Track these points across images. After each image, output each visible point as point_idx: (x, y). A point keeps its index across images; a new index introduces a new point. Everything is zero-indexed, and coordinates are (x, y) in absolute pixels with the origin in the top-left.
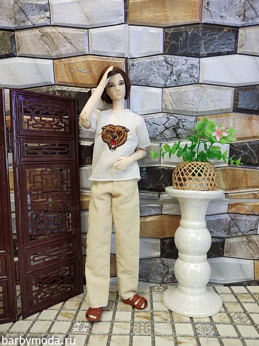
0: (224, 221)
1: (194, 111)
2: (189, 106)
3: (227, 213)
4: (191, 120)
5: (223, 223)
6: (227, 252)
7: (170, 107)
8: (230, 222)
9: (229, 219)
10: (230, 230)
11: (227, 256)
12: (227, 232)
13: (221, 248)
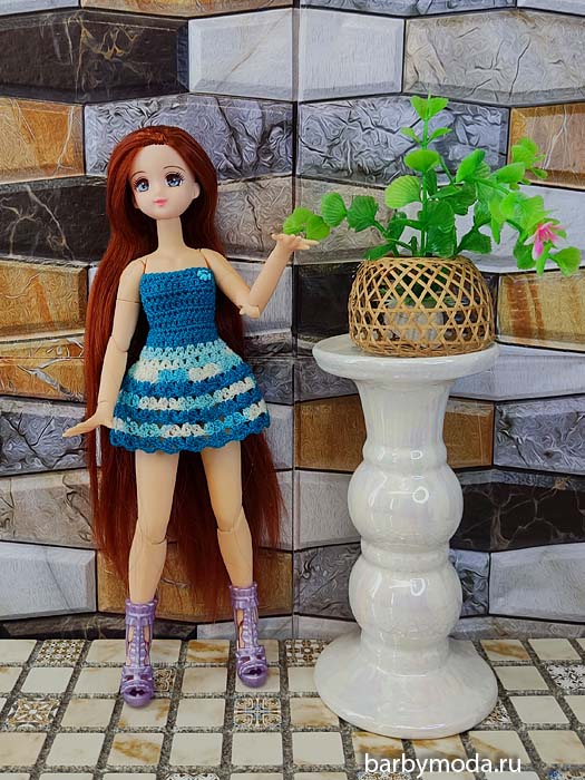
1: (502, 90)
2: (489, 74)
4: (492, 118)
7: (427, 78)
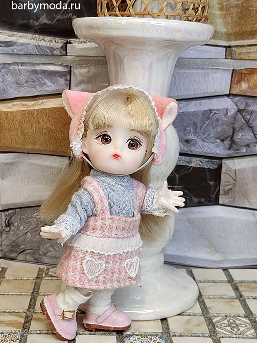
0: (221, 115)
3: (228, 95)
5: (218, 120)
6: (227, 193)
8: (235, 118)
9: (233, 110)
10: (235, 138)
11: (226, 201)
12: (227, 143)
13: (212, 183)
